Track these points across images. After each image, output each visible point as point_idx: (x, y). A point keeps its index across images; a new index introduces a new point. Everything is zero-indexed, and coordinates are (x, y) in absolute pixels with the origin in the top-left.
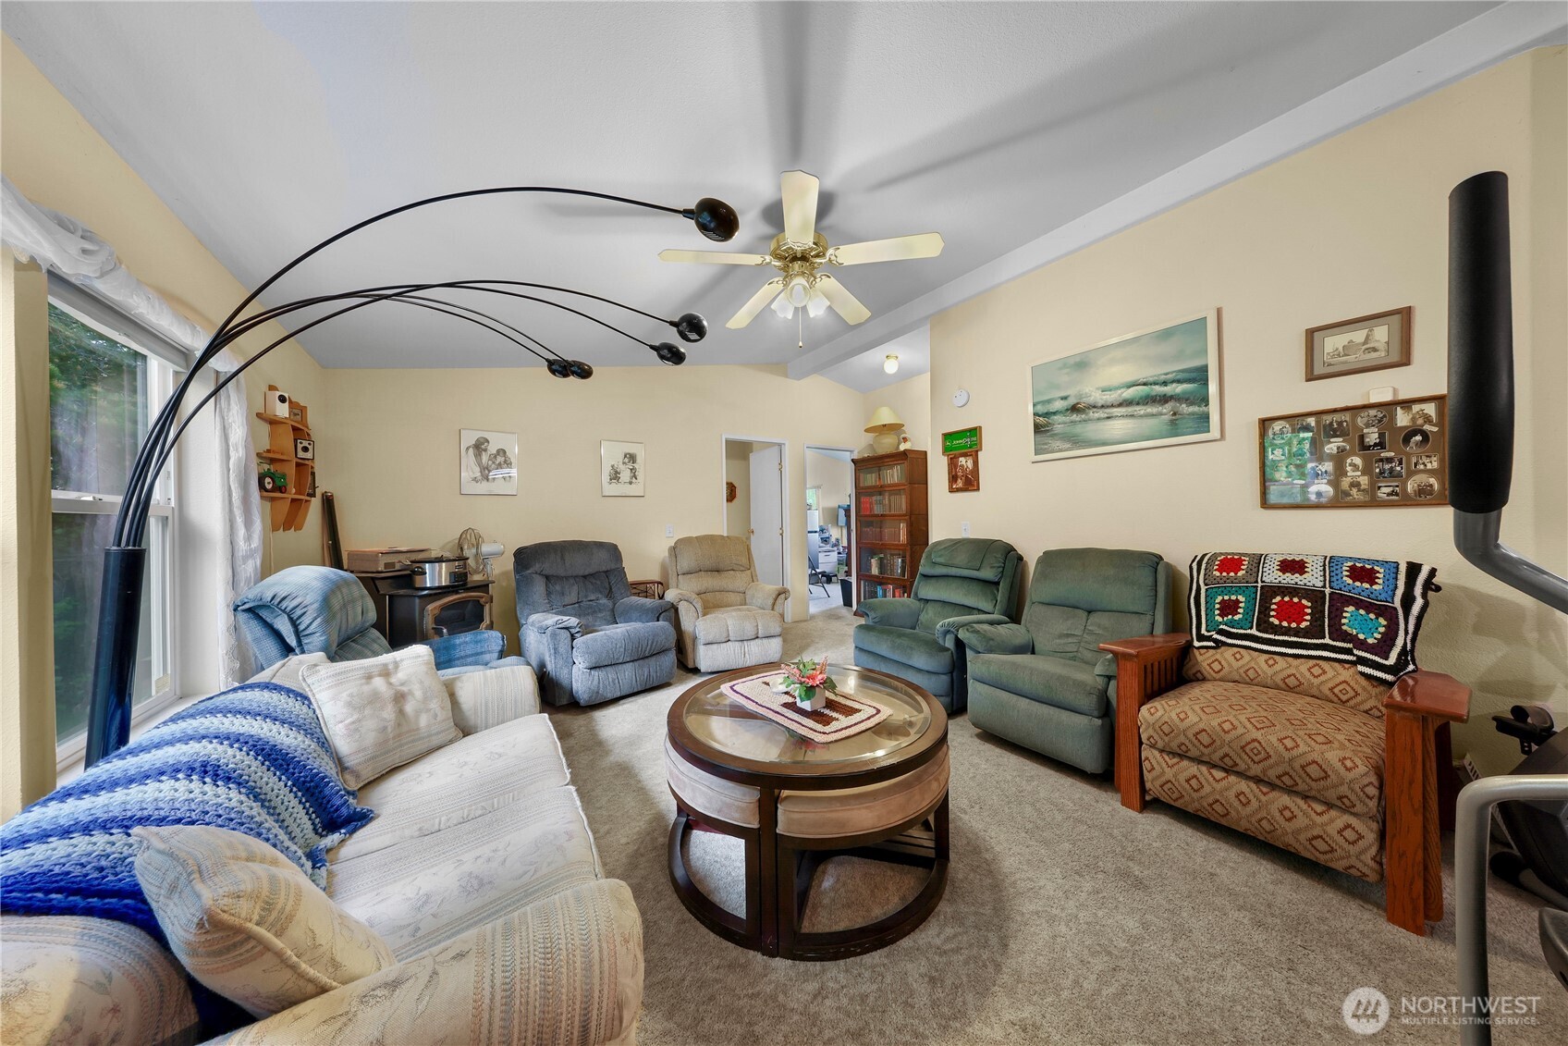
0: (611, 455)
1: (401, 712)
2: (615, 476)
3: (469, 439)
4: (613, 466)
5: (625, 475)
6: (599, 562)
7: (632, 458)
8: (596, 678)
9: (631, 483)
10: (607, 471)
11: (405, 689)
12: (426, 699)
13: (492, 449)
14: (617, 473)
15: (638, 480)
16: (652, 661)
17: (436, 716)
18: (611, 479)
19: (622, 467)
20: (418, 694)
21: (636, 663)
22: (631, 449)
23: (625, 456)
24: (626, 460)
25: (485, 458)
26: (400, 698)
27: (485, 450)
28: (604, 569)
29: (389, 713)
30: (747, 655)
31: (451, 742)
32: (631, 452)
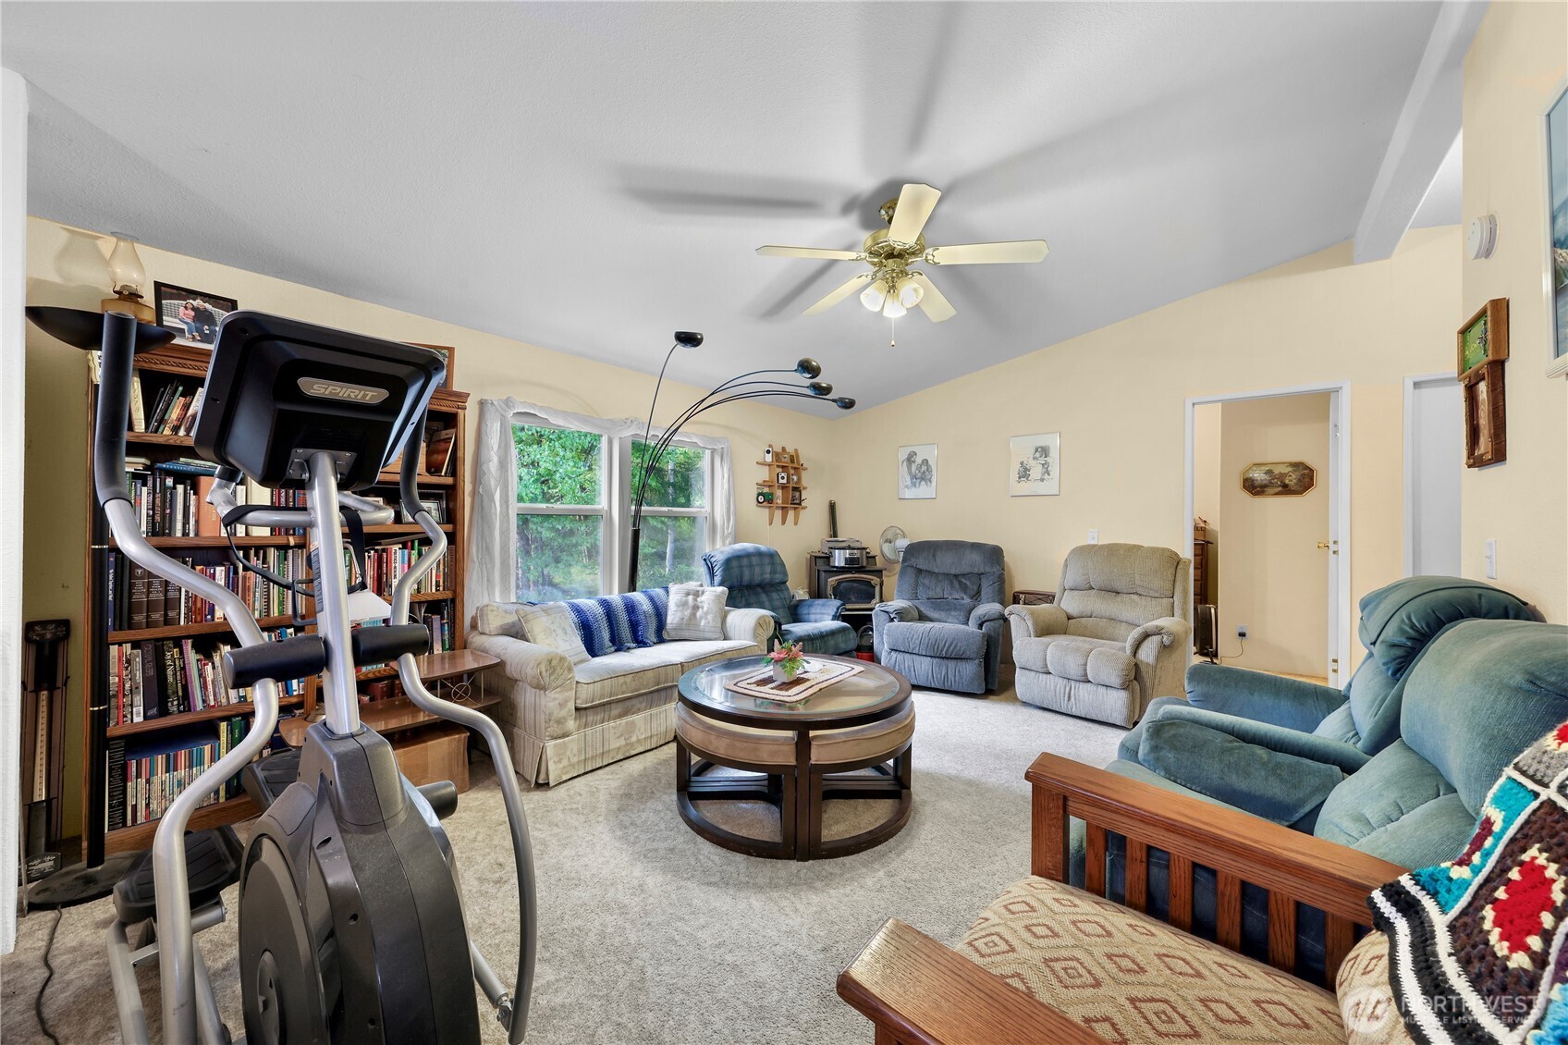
0: (1022, 450)
1: (694, 614)
2: (1024, 474)
3: (903, 455)
4: (1022, 463)
5: (1036, 471)
6: (973, 562)
7: (1044, 451)
8: (893, 659)
9: (1042, 480)
10: (1016, 468)
11: (700, 605)
12: (706, 613)
13: (919, 460)
14: (1026, 470)
15: (1051, 477)
16: (952, 664)
17: (709, 623)
18: (1020, 478)
19: (1032, 463)
20: (705, 609)
21: (935, 660)
22: (1042, 442)
23: (1037, 450)
24: (1038, 455)
25: (914, 467)
26: (696, 608)
27: (914, 462)
28: (976, 571)
29: (688, 612)
30: (1072, 699)
31: (716, 639)
32: (1040, 445)
